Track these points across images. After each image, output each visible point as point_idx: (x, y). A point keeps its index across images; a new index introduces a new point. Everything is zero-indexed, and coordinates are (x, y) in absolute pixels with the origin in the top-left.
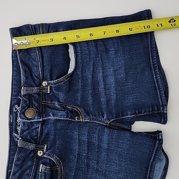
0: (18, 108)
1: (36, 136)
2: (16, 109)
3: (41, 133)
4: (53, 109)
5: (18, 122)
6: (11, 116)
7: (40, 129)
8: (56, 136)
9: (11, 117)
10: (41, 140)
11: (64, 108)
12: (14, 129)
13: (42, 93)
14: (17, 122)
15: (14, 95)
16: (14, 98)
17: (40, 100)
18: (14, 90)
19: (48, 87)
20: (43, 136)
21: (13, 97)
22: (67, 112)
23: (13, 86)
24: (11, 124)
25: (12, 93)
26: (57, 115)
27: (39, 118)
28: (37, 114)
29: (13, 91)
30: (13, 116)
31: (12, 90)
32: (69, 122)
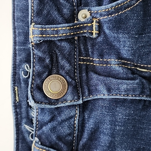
0: (30, 70)
1: (70, 134)
2: (26, 73)
3: (80, 128)
4: (105, 76)
7: (77, 119)
8: (114, 138)
10: (81, 143)
11: (133, 72)
13: (79, 37)
15: (19, 42)
16: (20, 50)
17: (75, 54)
18: (17, 31)
19: (94, 23)
20: (86, 135)
21: (17, 47)
22: (140, 81)
23: (16, 23)
24: (16, 106)
25: (15, 38)
26: (118, 89)
27: (76, 97)
28: (70, 89)
29: (17, 33)
30: (20, 87)
31: (14, 32)
32: (144, 105)
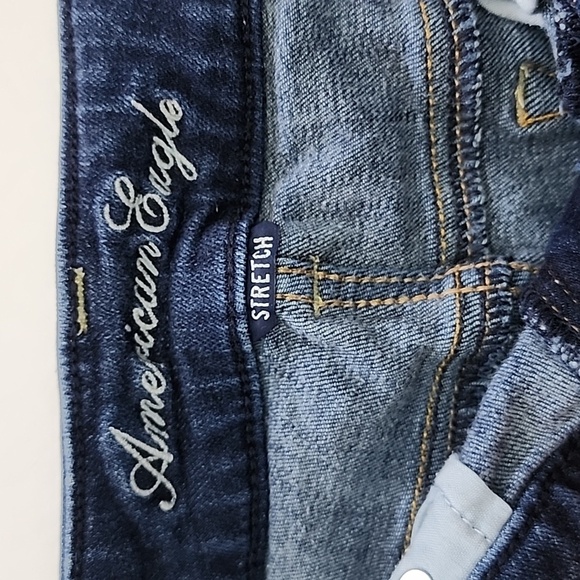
0: (135, 203)
2: (120, 212)
5: (144, 327)
6: (79, 272)
9: (78, 281)
12: (105, 390)
14: (136, 329)
15: (88, 87)
16: (92, 119)
18: (79, 46)
21: (80, 110)
23: (76, 15)
24: (78, 350)
25: (69, 75)
29: (78, 54)
30: (94, 270)
31: (68, 51)
